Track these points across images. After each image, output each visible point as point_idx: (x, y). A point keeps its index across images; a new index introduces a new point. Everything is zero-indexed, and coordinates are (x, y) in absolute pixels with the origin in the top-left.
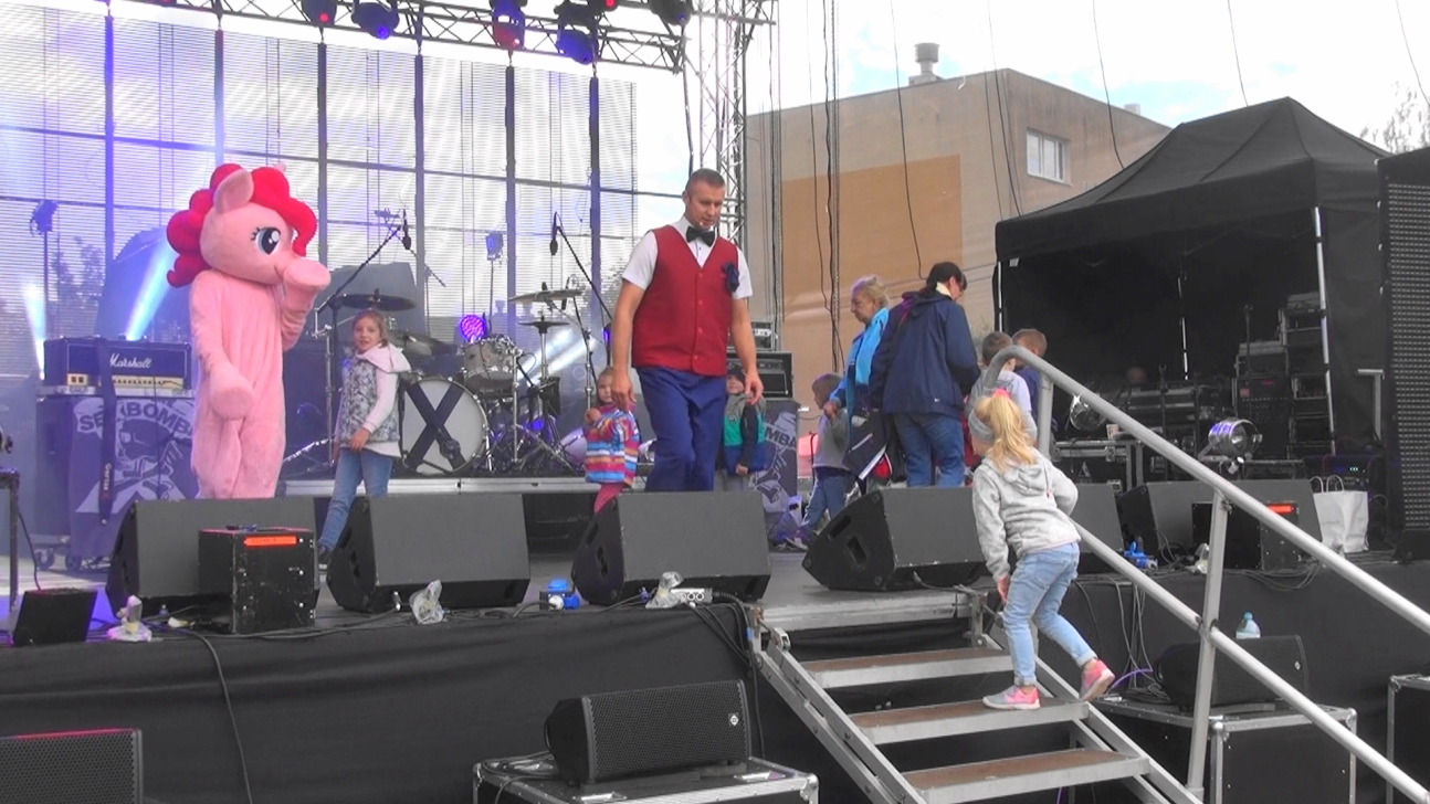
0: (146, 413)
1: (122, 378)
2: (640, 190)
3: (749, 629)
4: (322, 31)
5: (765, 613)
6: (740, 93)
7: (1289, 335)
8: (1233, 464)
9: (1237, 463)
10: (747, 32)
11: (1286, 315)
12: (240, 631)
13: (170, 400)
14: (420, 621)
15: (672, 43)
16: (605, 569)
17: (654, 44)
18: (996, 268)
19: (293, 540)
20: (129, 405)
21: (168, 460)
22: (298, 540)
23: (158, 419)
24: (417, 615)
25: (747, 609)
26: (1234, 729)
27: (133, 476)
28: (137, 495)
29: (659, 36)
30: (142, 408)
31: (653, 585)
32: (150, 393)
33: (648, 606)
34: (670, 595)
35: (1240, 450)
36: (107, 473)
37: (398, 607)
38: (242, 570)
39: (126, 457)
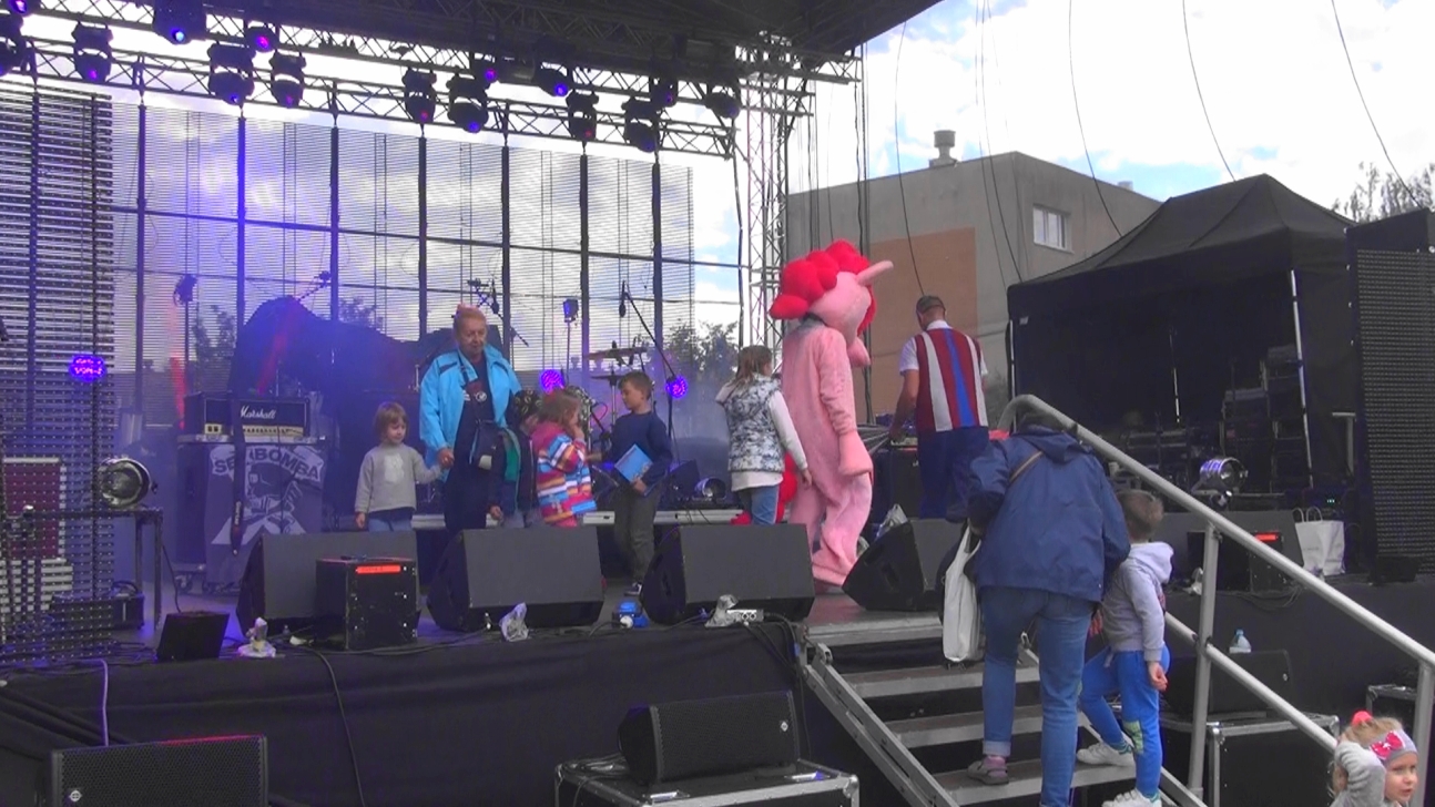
0: (271, 458)
1: (251, 428)
2: (696, 260)
3: (796, 646)
4: (422, 127)
5: (811, 631)
6: (783, 175)
7: (1270, 382)
8: (1222, 497)
9: (1226, 496)
10: (789, 123)
11: (1267, 367)
12: (352, 648)
13: (292, 447)
14: (508, 638)
15: (724, 133)
16: (668, 593)
17: (708, 134)
18: (1009, 325)
19: (397, 569)
20: (256, 450)
21: (291, 498)
22: (402, 568)
23: (282, 462)
24: (505, 634)
25: (794, 628)
26: (1230, 734)
27: (260, 513)
28: (263, 529)
29: (713, 127)
30: (268, 452)
31: (711, 606)
32: (275, 440)
33: (708, 625)
34: (728, 614)
35: (1229, 484)
36: (238, 511)
37: (489, 626)
38: (353, 595)
39: (253, 496)
